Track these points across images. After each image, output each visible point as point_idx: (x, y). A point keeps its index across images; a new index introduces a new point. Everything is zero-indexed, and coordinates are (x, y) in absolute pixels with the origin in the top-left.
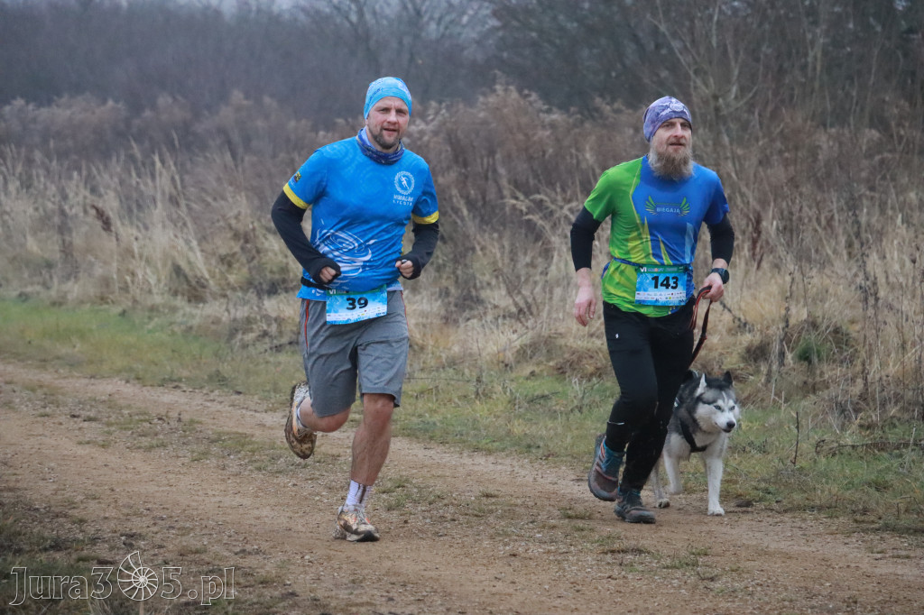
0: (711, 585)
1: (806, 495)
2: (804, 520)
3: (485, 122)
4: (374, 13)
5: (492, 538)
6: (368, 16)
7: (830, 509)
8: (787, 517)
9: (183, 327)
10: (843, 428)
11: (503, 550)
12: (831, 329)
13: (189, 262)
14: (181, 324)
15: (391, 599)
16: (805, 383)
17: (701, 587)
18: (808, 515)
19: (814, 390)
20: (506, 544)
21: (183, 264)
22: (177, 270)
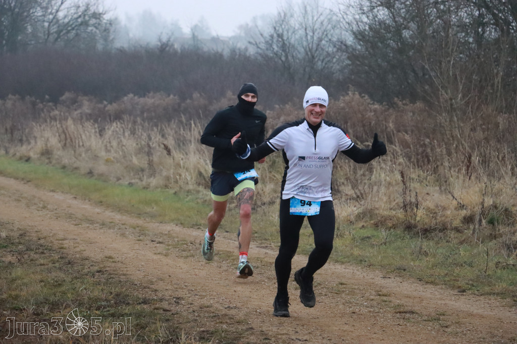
0: (446, 330)
1: (490, 288)
2: (490, 299)
3: (343, 108)
4: (293, 56)
5: (343, 304)
6: (290, 58)
7: (502, 294)
8: (482, 298)
9: (202, 200)
10: (509, 256)
11: (348, 310)
12: (504, 209)
13: (206, 170)
14: (201, 199)
15: (297, 332)
16: (491, 234)
17: (442, 330)
18: (492, 297)
19: (495, 238)
20: (350, 307)
21: (203, 171)
22: (200, 174)
